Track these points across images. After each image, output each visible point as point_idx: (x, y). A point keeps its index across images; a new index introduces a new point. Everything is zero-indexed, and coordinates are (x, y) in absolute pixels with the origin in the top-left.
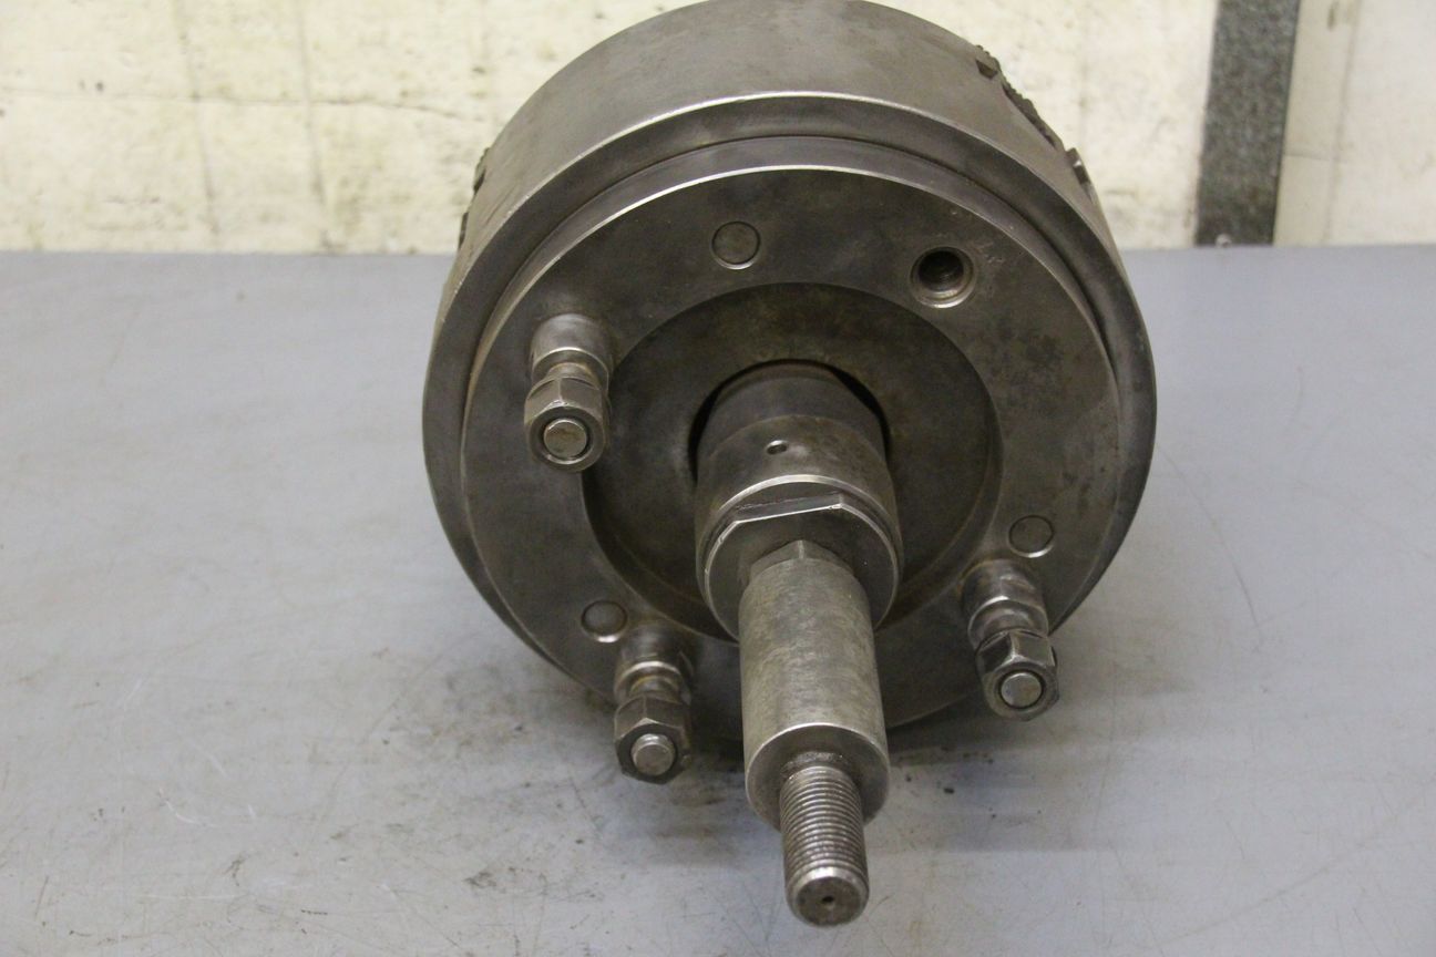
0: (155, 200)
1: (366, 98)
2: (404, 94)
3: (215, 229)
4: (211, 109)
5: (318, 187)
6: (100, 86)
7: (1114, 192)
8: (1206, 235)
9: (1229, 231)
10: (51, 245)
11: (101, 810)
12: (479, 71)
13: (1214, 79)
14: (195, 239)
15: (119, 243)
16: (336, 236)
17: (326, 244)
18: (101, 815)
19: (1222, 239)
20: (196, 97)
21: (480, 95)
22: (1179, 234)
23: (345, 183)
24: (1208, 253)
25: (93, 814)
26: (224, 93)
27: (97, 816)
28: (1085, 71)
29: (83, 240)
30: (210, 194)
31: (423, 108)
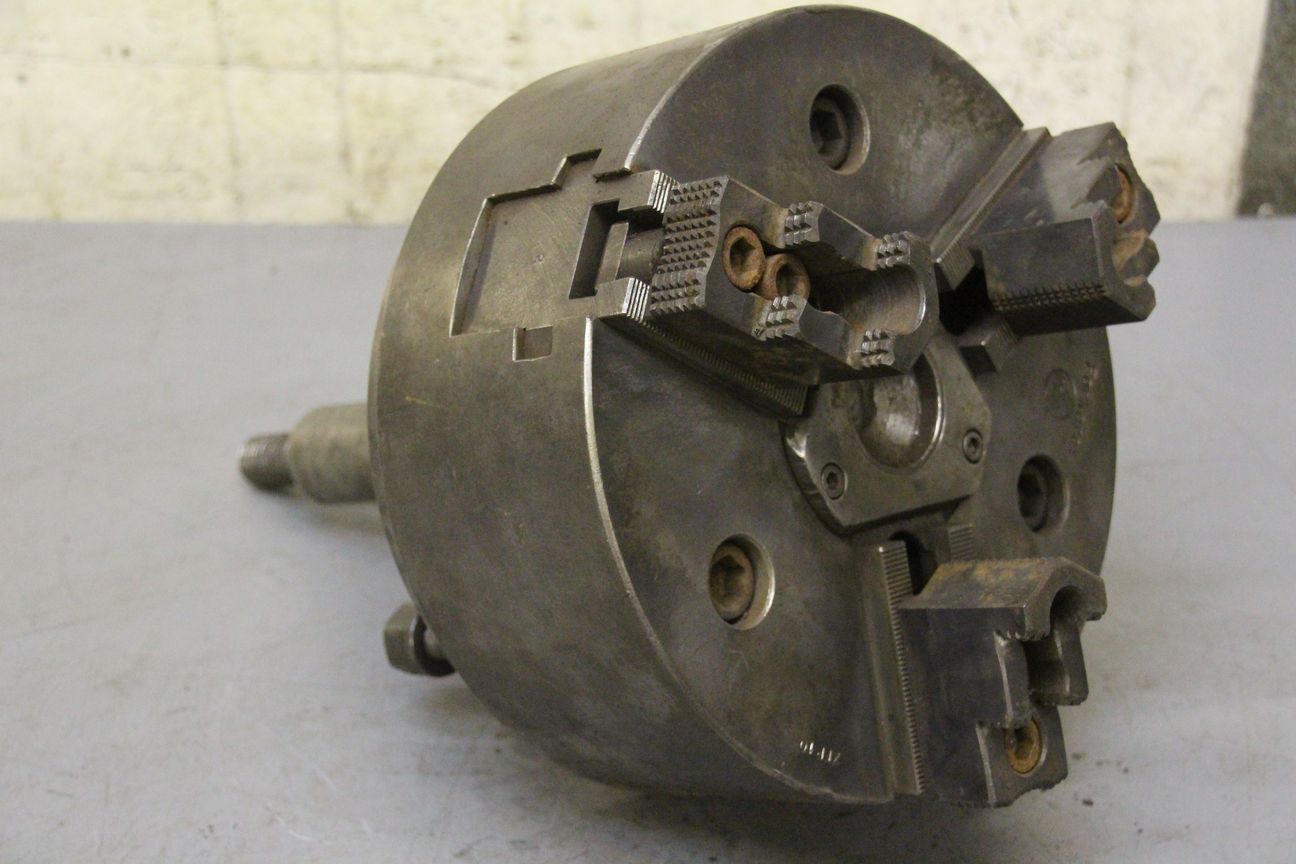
0: (179, 169)
1: (399, 66)
2: (438, 62)
3: (239, 197)
4: (238, 77)
5: (345, 156)
6: (126, 52)
7: (1155, 162)
8: (1248, 206)
9: (1272, 200)
10: (71, 214)
11: (210, 827)
12: (515, 38)
13: (1267, 48)
14: (217, 209)
15: (140, 212)
16: (362, 205)
17: (351, 212)
18: (212, 831)
19: (1264, 209)
20: (224, 63)
21: (515, 64)
22: (1220, 203)
23: (373, 151)
24: (1249, 225)
25: (203, 831)
26: (253, 60)
27: (207, 833)
28: (1133, 39)
29: (102, 210)
30: (235, 161)
31: (457, 77)
